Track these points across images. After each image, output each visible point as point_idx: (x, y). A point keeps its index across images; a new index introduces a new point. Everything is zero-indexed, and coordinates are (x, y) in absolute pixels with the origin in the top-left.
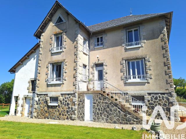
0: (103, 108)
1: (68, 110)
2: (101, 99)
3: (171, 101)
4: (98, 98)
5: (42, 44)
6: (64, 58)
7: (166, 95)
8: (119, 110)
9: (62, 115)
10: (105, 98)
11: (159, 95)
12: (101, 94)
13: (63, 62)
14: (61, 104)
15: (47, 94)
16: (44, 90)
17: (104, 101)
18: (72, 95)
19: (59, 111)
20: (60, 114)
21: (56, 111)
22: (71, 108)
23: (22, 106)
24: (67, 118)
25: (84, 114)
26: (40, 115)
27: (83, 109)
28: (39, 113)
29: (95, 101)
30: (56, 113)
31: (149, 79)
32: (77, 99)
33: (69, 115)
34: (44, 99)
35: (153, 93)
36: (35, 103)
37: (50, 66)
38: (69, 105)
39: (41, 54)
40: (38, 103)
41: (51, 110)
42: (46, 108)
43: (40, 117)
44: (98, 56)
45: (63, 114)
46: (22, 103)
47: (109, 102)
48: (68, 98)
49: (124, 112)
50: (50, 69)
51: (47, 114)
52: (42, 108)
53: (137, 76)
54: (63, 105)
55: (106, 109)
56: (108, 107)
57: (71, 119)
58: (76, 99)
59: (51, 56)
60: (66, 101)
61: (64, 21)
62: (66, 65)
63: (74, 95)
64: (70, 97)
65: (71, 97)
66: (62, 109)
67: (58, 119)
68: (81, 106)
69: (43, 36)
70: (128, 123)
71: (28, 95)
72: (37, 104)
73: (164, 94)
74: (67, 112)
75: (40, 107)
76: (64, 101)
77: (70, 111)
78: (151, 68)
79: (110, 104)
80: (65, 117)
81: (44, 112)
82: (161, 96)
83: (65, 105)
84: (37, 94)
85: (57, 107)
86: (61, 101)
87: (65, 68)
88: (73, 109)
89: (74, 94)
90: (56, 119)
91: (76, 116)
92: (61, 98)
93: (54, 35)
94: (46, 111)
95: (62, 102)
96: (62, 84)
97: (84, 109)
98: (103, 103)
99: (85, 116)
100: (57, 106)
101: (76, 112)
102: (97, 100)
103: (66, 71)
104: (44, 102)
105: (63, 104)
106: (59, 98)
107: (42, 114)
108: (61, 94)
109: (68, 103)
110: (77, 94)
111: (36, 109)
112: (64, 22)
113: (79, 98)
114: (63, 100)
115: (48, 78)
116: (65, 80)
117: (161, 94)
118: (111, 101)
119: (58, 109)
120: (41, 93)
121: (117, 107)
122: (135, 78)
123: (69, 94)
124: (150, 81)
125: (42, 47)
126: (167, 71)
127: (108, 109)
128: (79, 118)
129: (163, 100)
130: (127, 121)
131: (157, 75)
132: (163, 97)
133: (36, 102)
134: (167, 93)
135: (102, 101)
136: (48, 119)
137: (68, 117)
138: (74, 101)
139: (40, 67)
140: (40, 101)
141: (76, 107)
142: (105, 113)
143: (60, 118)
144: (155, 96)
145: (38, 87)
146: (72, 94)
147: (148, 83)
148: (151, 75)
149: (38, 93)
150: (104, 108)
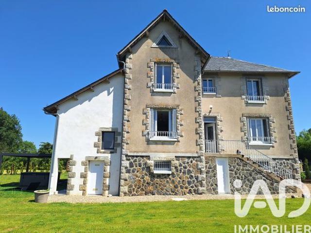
0: (243, 176)
1: (189, 180)
2: (241, 166)
3: (296, 167)
4: (236, 164)
5: (130, 73)
6: (177, 103)
7: (290, 161)
8: (264, 178)
9: (179, 188)
10: (245, 164)
11: (284, 160)
12: (240, 159)
13: (175, 108)
14: (177, 171)
15: (149, 156)
16: (142, 149)
17: (244, 168)
18: (195, 159)
19: (173, 182)
20: (176, 187)
21: (167, 182)
22: (195, 176)
23: (84, 176)
24: (190, 192)
25: (216, 185)
26: (135, 190)
27: (215, 178)
28: (134, 187)
29: (232, 167)
30: (168, 185)
31: (274, 142)
32: (204, 164)
33: (192, 187)
34: (142, 164)
35: (278, 159)
36: (124, 170)
37: (150, 112)
38: (191, 173)
39: (129, 89)
40: (130, 170)
41: (157, 180)
42: (147, 178)
43: (135, 192)
44: (211, 106)
45: (181, 186)
46: (83, 172)
47: (251, 168)
48: (188, 163)
49: (270, 180)
50: (150, 117)
51: (151, 188)
52: (140, 179)
53: (257, 138)
54: (181, 173)
55: (248, 178)
56: (251, 175)
57: (196, 193)
58: (202, 165)
59: (151, 95)
60: (185, 168)
61: (174, 46)
62: (181, 114)
63: (198, 159)
64: (191, 162)
65: (194, 162)
66: (179, 179)
67: (174, 194)
68: (211, 174)
69: (131, 59)
70: (276, 192)
71: (96, 158)
72: (128, 171)
73: (288, 159)
74: (189, 183)
75: (134, 177)
76: (182, 167)
77: (194, 181)
78: (276, 130)
79: (253, 171)
80: (186, 190)
81: (143, 185)
82: (285, 162)
83: (184, 173)
84: (127, 156)
85: (170, 177)
86: (176, 167)
87: (179, 117)
88: (200, 179)
89: (199, 157)
90: (170, 194)
91: (204, 188)
92: (176, 163)
93: (155, 63)
94: (147, 183)
95: (179, 168)
96: (176, 141)
97: (217, 179)
98: (243, 170)
99: (218, 187)
100: (169, 175)
101: (204, 182)
102: (234, 167)
103: (183, 123)
104: (143, 169)
105: (181, 171)
106: (172, 162)
107: (140, 187)
108: (175, 157)
109: (189, 171)
110: (203, 158)
111: (126, 180)
112: (172, 47)
113: (207, 163)
114: (180, 165)
115: (148, 131)
116: (182, 136)
117: (286, 159)
118: (253, 168)
119: (172, 178)
120: (135, 154)
121: (262, 174)
122: (255, 140)
123: (189, 158)
124: (275, 144)
125: (131, 78)
126: (292, 135)
127: (250, 178)
128: (209, 190)
129: (288, 166)
130: (274, 190)
131: (282, 139)
132: (287, 163)
133: (126, 168)
134: (291, 159)
135: (241, 168)
136: (153, 194)
137: (190, 190)
138: (200, 167)
139: (128, 110)
140: (135, 167)
141: (204, 176)
142: (247, 182)
143: (178, 193)
144: (280, 162)
145: (127, 144)
146: (195, 157)
147: (273, 147)
148: (275, 137)
149: (129, 154)
150: (245, 176)
